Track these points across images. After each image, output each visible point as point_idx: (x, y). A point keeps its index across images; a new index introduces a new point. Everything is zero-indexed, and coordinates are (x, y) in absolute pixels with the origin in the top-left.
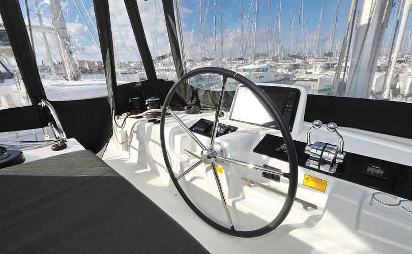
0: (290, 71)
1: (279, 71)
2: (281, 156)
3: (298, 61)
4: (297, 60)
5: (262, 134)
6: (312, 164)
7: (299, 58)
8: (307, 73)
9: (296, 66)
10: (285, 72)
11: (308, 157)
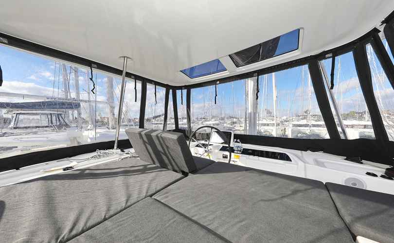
0: (232, 125)
1: (225, 125)
2: (227, 150)
4: (234, 119)
5: (222, 146)
6: (236, 152)
7: (236, 118)
8: (240, 126)
9: (234, 123)
10: (228, 126)
11: (234, 150)
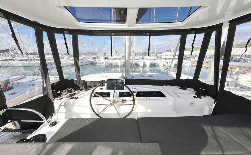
0: (93, 59)
1: (89, 60)
3: (95, 56)
5: (118, 92)
8: (99, 60)
9: (95, 58)
